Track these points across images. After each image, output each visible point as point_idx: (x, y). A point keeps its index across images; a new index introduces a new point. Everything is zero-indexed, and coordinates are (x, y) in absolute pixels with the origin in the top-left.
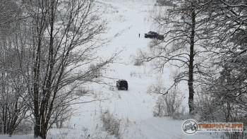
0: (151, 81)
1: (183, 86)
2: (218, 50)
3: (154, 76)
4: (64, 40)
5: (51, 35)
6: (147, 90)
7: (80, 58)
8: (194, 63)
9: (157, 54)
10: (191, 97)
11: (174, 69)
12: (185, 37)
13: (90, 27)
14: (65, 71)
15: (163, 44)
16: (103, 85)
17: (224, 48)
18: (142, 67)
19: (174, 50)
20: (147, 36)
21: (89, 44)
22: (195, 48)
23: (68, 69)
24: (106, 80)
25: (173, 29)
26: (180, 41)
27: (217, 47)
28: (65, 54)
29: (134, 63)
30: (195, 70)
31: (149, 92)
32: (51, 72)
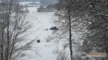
0: (54, 48)
1: (68, 49)
2: (81, 33)
3: (55, 46)
4: (14, 32)
5: (8, 30)
6: (52, 52)
7: (21, 40)
8: (72, 39)
9: (55, 36)
10: (71, 54)
11: (64, 42)
12: (67, 29)
13: (25, 26)
14: (15, 46)
15: (58, 32)
16: (32, 51)
17: (83, 32)
18: (49, 42)
19: (63, 34)
20: (51, 29)
21: (25, 33)
22: (72, 33)
23: (16, 45)
24: (33, 49)
25: (62, 25)
26: (65, 30)
27: (80, 32)
28: (14, 38)
29: (46, 41)
30: (72, 42)
31: (53, 53)
32: (8, 47)
